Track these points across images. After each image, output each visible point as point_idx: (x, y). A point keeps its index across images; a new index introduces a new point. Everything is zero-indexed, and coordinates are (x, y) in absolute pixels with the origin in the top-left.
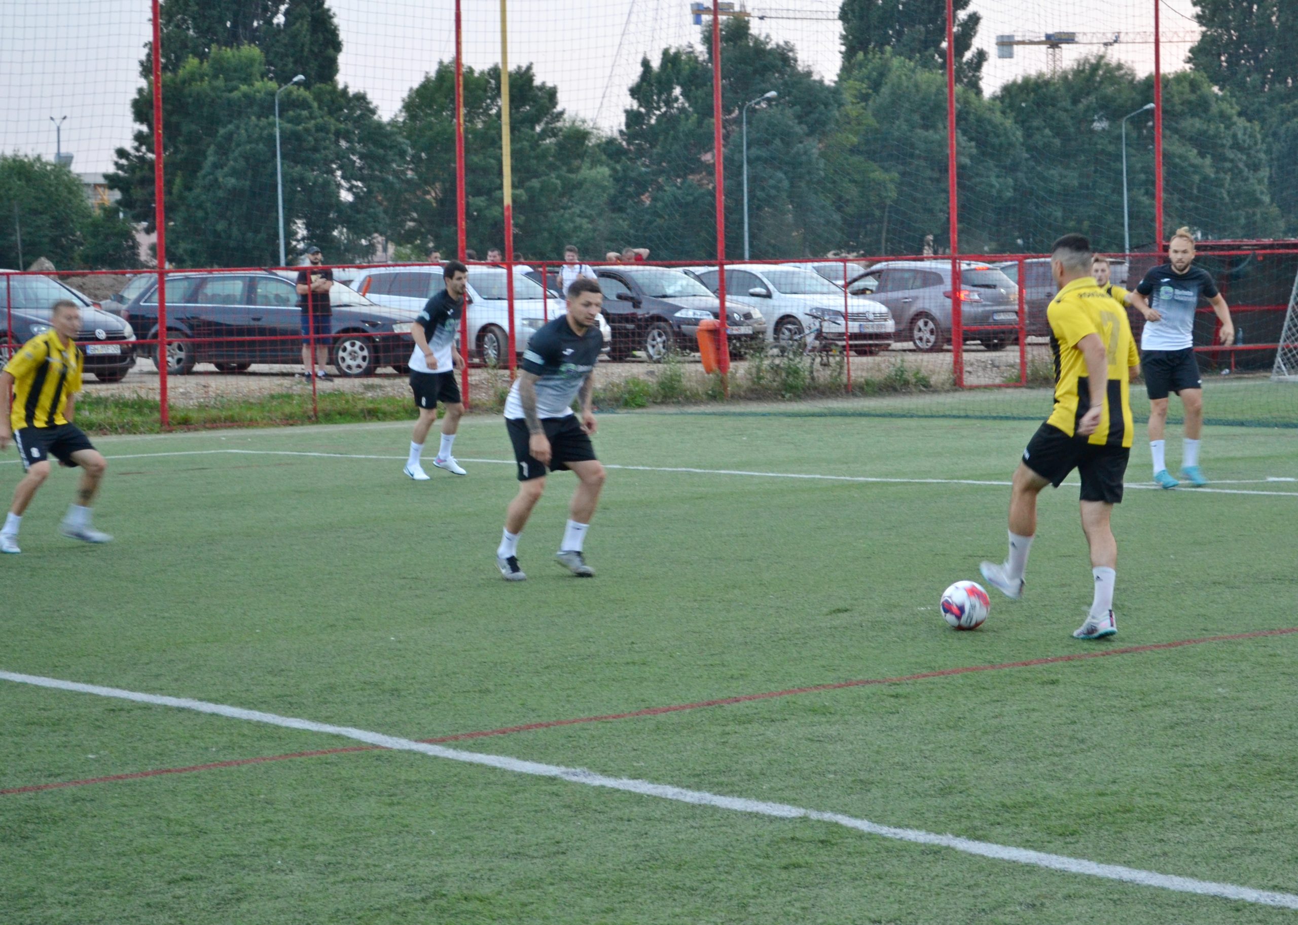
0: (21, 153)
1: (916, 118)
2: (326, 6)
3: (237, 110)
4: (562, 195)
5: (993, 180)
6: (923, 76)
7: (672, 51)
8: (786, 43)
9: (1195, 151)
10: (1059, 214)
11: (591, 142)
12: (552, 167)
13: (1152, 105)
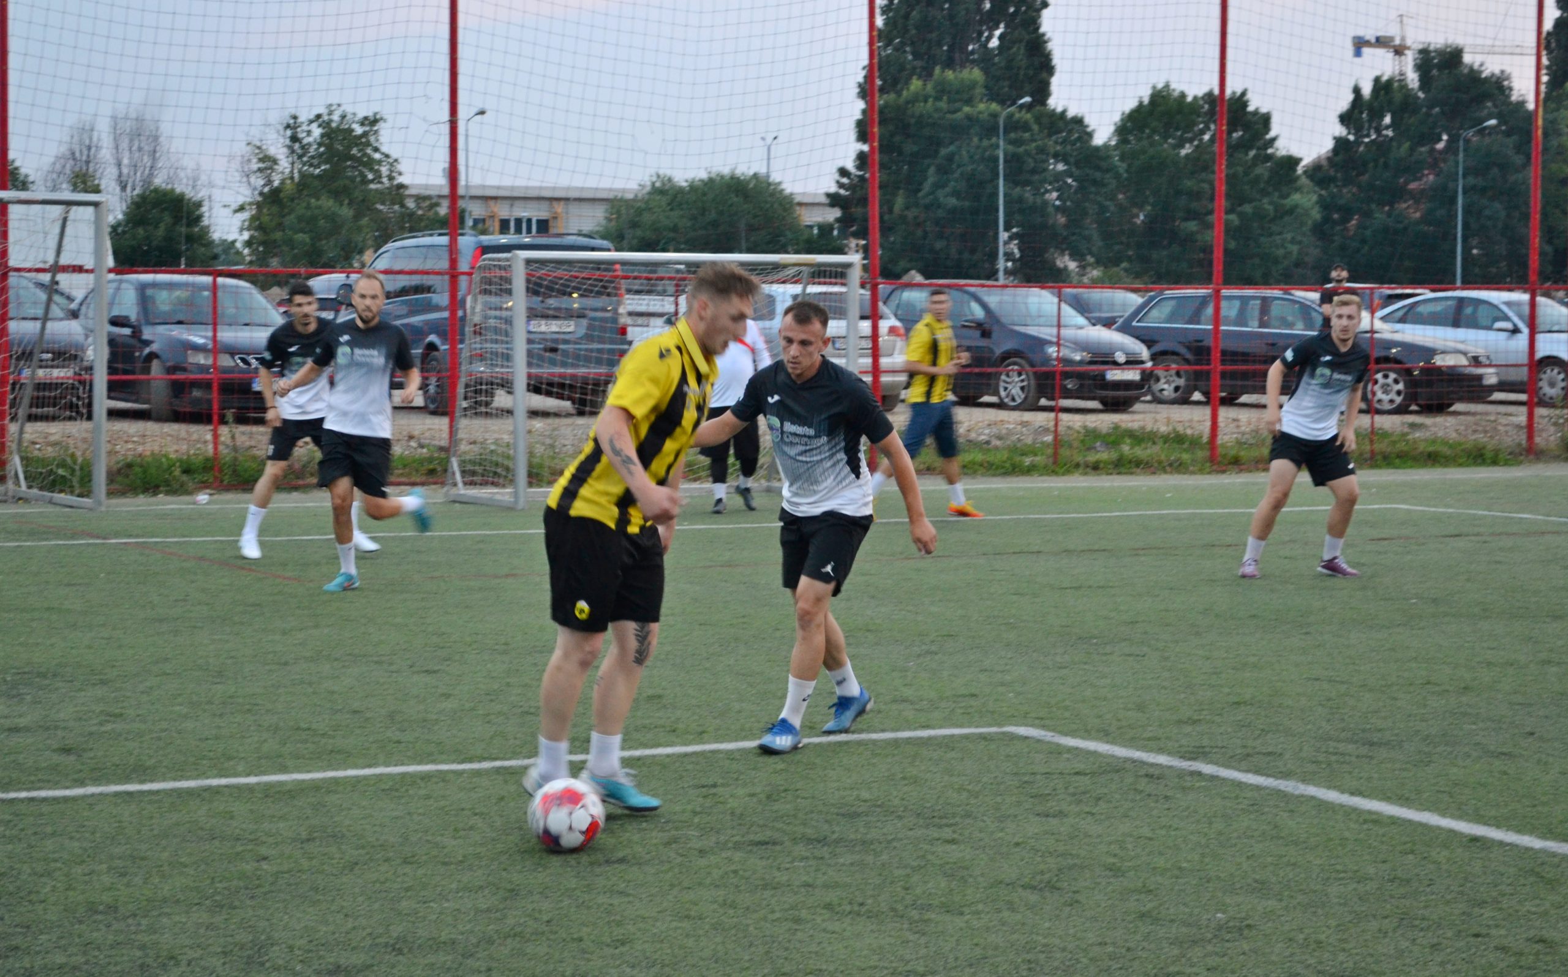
0: (738, 172)
2: (1042, 30)
3: (959, 131)
4: (1272, 220)
7: (1385, 78)
8: (1502, 72)
11: (1300, 170)
12: (1264, 193)
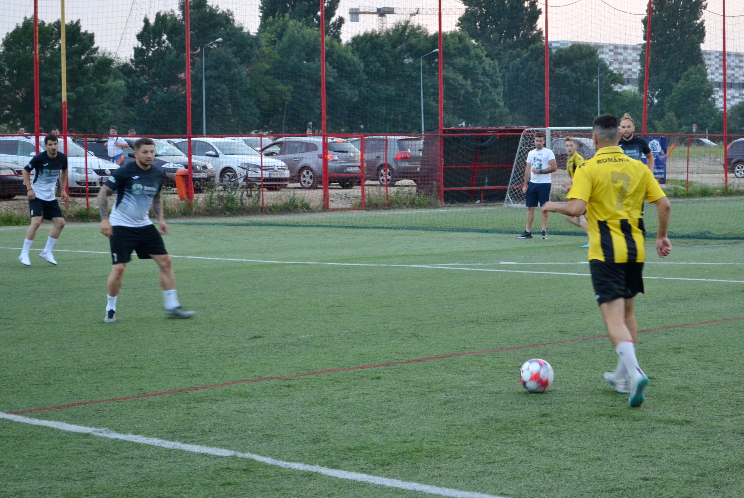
1: (303, 54)
4: (97, 96)
5: (347, 91)
6: (307, 31)
7: (162, 14)
8: (228, 10)
9: (462, 77)
10: (384, 111)
11: (114, 66)
12: (91, 80)
13: (437, 50)
